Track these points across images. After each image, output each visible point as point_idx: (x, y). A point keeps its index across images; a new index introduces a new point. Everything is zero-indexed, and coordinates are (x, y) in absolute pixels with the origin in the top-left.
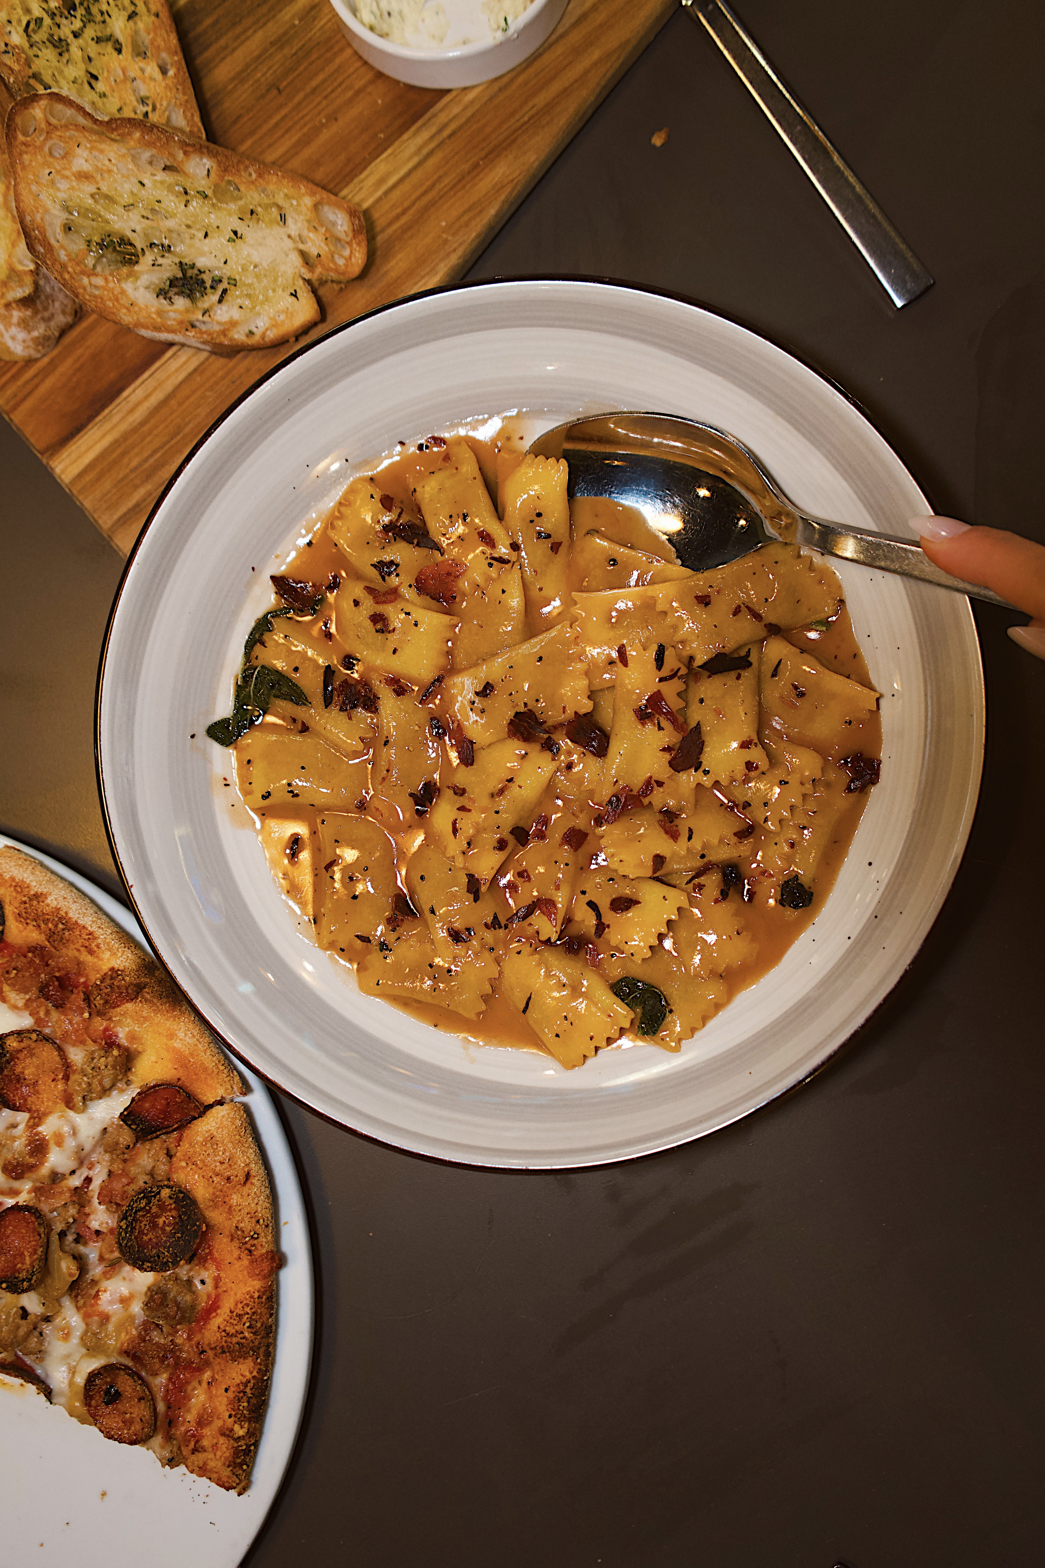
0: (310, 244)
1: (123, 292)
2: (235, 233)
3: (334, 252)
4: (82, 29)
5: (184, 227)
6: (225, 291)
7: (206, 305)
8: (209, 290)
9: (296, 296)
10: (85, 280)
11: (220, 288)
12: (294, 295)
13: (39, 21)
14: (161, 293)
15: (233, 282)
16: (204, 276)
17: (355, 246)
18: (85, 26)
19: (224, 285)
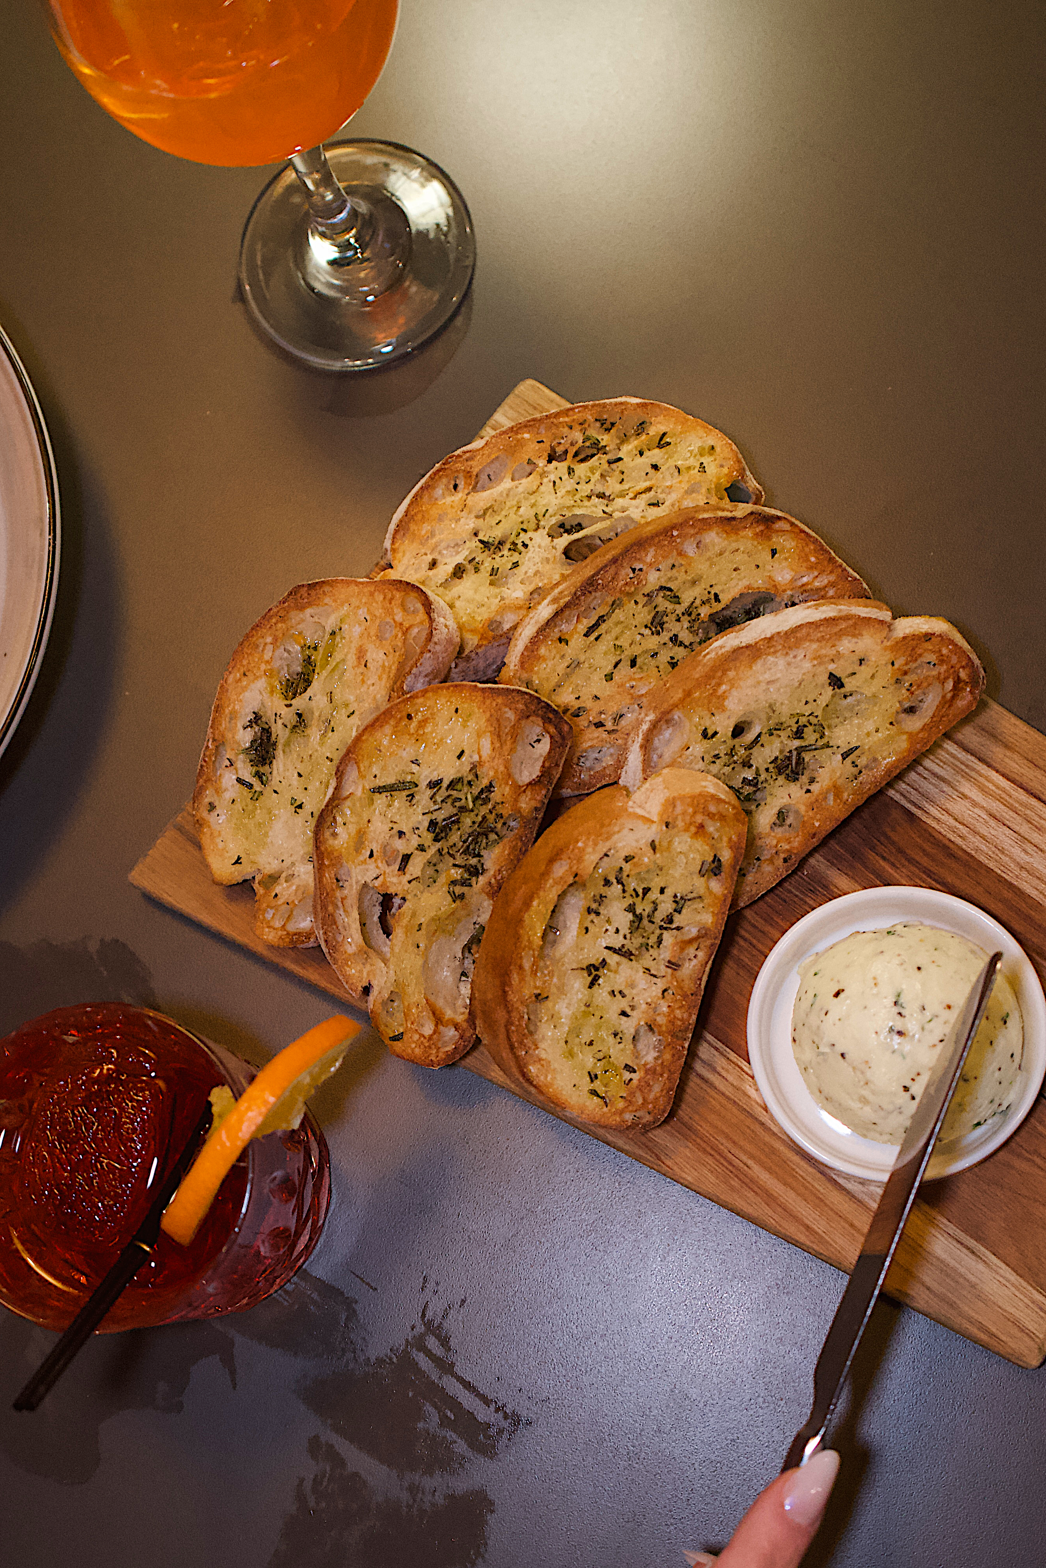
0: (285, 885)
1: (257, 678)
2: (300, 806)
3: (277, 910)
4: (681, 644)
5: (310, 752)
6: (250, 786)
7: (239, 764)
8: (254, 769)
9: (236, 862)
10: (269, 639)
11: (255, 782)
12: (238, 861)
13: (676, 600)
14: (257, 718)
15: (256, 797)
16: (267, 767)
17: (280, 933)
18: (686, 647)
19: (258, 787)
